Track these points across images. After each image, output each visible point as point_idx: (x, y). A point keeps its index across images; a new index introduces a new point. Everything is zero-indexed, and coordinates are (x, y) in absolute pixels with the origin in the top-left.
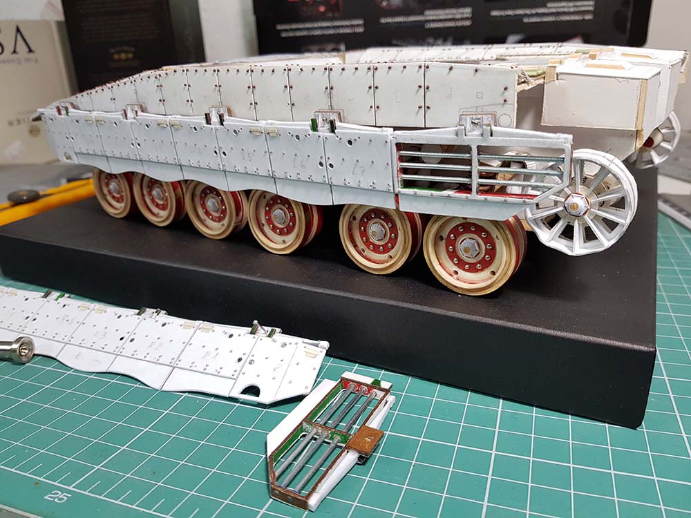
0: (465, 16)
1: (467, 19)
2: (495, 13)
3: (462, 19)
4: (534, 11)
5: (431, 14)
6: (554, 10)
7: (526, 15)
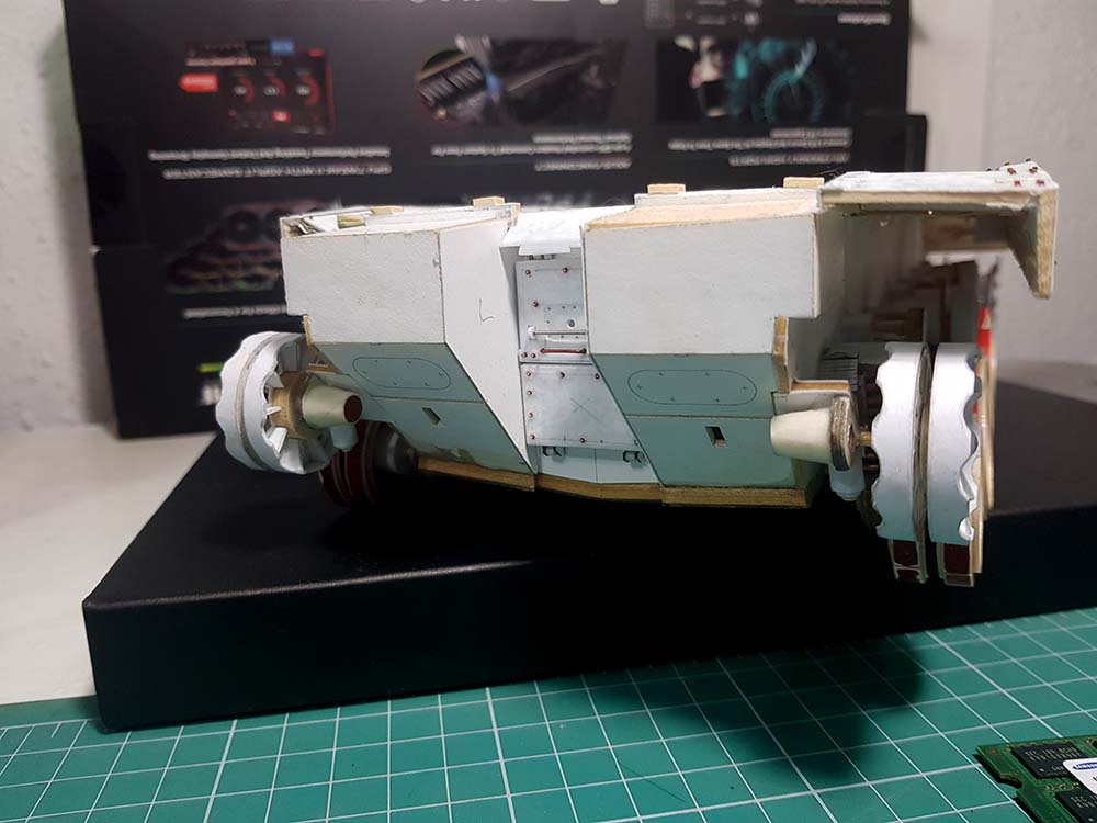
0: (619, 148)
1: (622, 154)
2: (676, 145)
3: (614, 155)
4: (748, 145)
5: (547, 142)
6: (783, 144)
7: (735, 152)
